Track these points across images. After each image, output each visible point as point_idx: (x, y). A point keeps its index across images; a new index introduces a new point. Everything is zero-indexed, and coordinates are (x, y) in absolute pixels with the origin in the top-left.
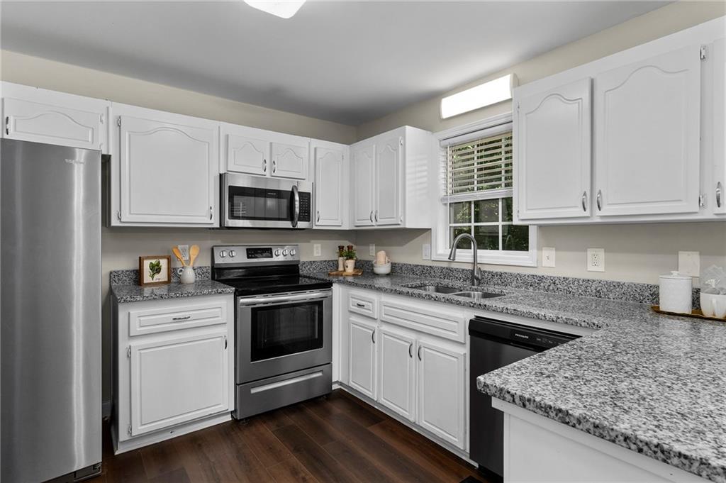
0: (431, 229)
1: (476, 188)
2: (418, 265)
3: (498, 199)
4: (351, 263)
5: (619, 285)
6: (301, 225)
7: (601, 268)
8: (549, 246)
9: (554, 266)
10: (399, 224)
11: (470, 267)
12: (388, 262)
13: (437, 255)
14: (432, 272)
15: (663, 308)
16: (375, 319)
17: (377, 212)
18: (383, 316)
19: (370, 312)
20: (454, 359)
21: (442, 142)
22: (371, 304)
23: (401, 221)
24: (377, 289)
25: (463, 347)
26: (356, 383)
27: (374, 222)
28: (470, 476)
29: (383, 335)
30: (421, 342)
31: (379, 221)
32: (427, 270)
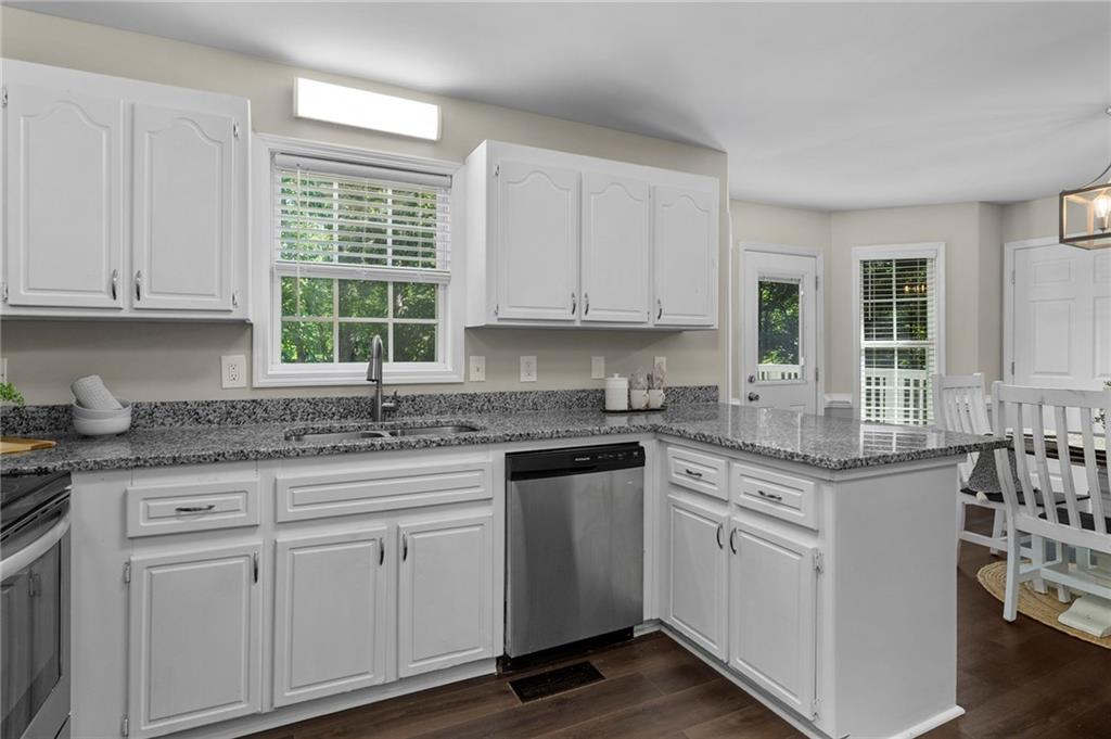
0: (251, 323)
3: (386, 283)
5: (554, 393)
7: (534, 378)
8: (477, 353)
9: (483, 379)
10: (230, 311)
11: (368, 394)
12: (124, 405)
13: (268, 377)
14: (258, 410)
15: (607, 408)
16: (257, 526)
17: (138, 275)
18: (290, 510)
19: (237, 515)
20: (477, 529)
21: (278, 157)
22: (239, 497)
23: (235, 304)
24: (269, 456)
25: (490, 504)
26: (169, 717)
27: (123, 300)
28: (512, 683)
29: (289, 553)
30: (404, 528)
31: (148, 300)
32: (244, 408)
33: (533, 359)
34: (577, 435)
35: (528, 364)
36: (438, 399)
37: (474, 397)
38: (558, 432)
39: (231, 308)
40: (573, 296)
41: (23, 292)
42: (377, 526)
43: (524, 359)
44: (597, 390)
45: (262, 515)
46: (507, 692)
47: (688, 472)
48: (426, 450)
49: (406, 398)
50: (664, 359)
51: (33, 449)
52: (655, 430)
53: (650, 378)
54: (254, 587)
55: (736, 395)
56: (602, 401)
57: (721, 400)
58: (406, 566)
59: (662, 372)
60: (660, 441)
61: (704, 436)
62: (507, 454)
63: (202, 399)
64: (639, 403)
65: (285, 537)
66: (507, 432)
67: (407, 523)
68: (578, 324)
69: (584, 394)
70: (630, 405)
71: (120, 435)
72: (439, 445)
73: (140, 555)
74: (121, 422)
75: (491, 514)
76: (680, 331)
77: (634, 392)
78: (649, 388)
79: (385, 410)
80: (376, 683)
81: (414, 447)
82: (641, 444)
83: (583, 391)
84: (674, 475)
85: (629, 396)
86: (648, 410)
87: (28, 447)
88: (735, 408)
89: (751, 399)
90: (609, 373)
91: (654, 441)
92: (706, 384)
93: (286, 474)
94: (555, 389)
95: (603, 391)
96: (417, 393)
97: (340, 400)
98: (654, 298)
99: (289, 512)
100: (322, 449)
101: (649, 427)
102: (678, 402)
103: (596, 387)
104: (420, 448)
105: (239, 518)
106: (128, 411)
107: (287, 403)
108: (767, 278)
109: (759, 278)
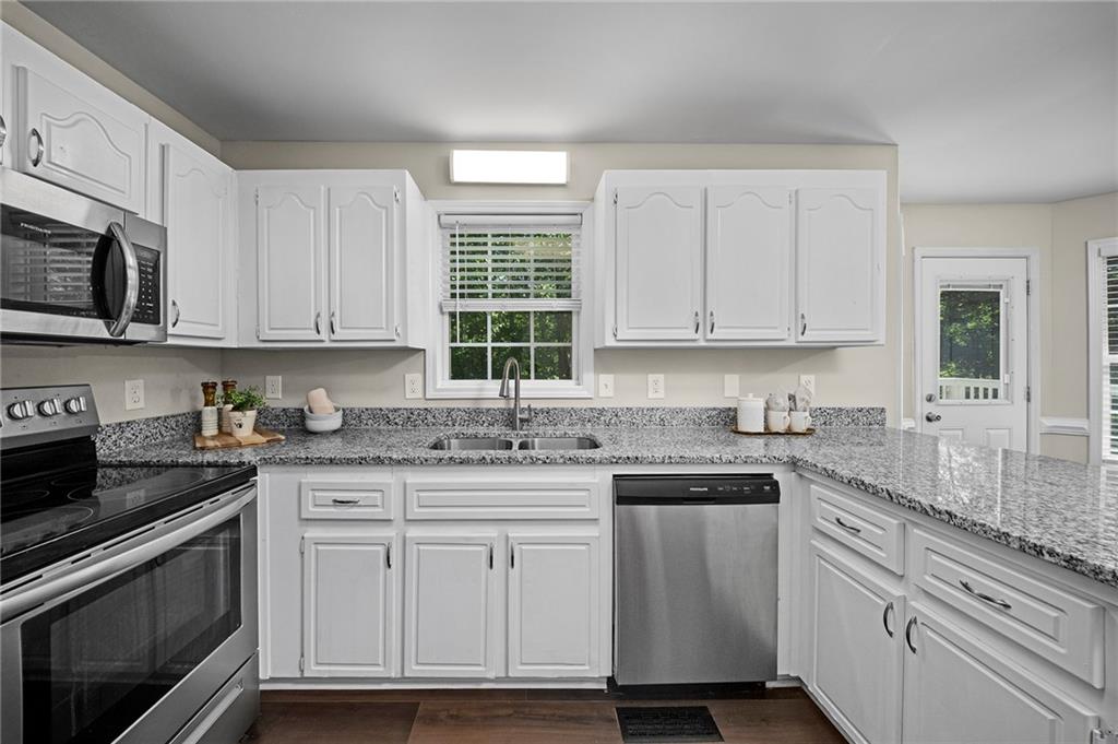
0: (424, 350)
1: (490, 295)
2: (400, 409)
3: (529, 313)
4: (249, 417)
5: (682, 411)
6: (137, 332)
7: (662, 395)
8: (607, 370)
9: (611, 395)
10: (394, 340)
12: (337, 410)
13: (437, 390)
14: (429, 417)
15: (740, 429)
16: (390, 520)
17: (333, 315)
18: (416, 510)
19: (376, 510)
20: (583, 548)
21: (442, 217)
22: (378, 495)
23: (398, 335)
24: (399, 462)
25: (598, 524)
26: (330, 664)
27: (324, 335)
28: (617, 709)
29: (415, 546)
30: (513, 538)
31: (340, 334)
32: (419, 415)
33: (661, 377)
34: (692, 462)
35: (656, 382)
36: (571, 412)
37: (602, 411)
38: (670, 457)
39: (395, 338)
40: (697, 315)
41: (267, 331)
42: (491, 532)
43: (652, 377)
44: (730, 409)
45: (395, 512)
46: (613, 720)
47: (838, 520)
48: (533, 468)
49: (542, 410)
50: (812, 378)
51: (268, 441)
52: (794, 464)
53: (792, 398)
54: (389, 571)
55: (910, 414)
56: (734, 420)
57: (889, 424)
58: (514, 573)
59: (809, 394)
60: (801, 476)
61: (863, 483)
62: (614, 476)
63: (391, 407)
64: (778, 424)
65: (414, 532)
66: (615, 454)
67: (516, 532)
68: (703, 344)
69: (714, 413)
70: (766, 428)
71: (335, 432)
72: (545, 462)
73: (313, 533)
74: (335, 422)
75: (597, 535)
76: (835, 348)
77: (772, 414)
78: (791, 410)
79: (522, 420)
80: (488, 676)
81: (521, 463)
82: (775, 477)
83: (714, 409)
84: (819, 520)
85: (766, 418)
86: (789, 433)
87: (264, 439)
88: (909, 434)
89: (929, 419)
90: (744, 391)
91: (793, 474)
92: (868, 406)
93: (414, 477)
94: (684, 406)
95: (735, 410)
96: (551, 406)
97: (488, 410)
98: (796, 311)
99: (416, 512)
100: (441, 460)
101: (786, 459)
102: (830, 424)
103: (727, 406)
104: (526, 465)
105: (377, 513)
106: (341, 412)
107: (450, 411)
108: (953, 287)
109: (941, 287)
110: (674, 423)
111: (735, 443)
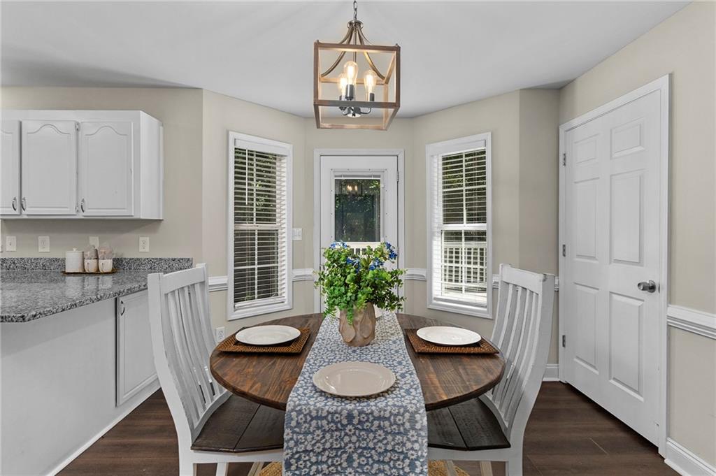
7: (47, 250)
9: (15, 250)
35: (43, 241)
40: (15, 199)
50: (147, 239)
70: (84, 270)
78: (96, 259)
85: (84, 263)
98: (81, 198)
108: (344, 176)
109: (336, 176)
110: (52, 268)
111: (64, 281)
